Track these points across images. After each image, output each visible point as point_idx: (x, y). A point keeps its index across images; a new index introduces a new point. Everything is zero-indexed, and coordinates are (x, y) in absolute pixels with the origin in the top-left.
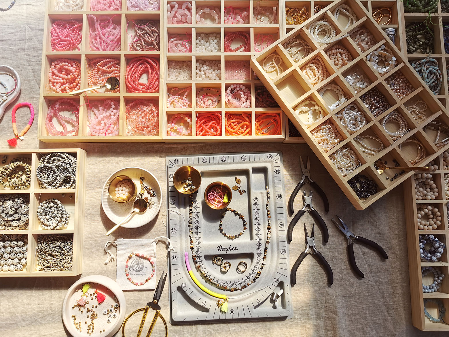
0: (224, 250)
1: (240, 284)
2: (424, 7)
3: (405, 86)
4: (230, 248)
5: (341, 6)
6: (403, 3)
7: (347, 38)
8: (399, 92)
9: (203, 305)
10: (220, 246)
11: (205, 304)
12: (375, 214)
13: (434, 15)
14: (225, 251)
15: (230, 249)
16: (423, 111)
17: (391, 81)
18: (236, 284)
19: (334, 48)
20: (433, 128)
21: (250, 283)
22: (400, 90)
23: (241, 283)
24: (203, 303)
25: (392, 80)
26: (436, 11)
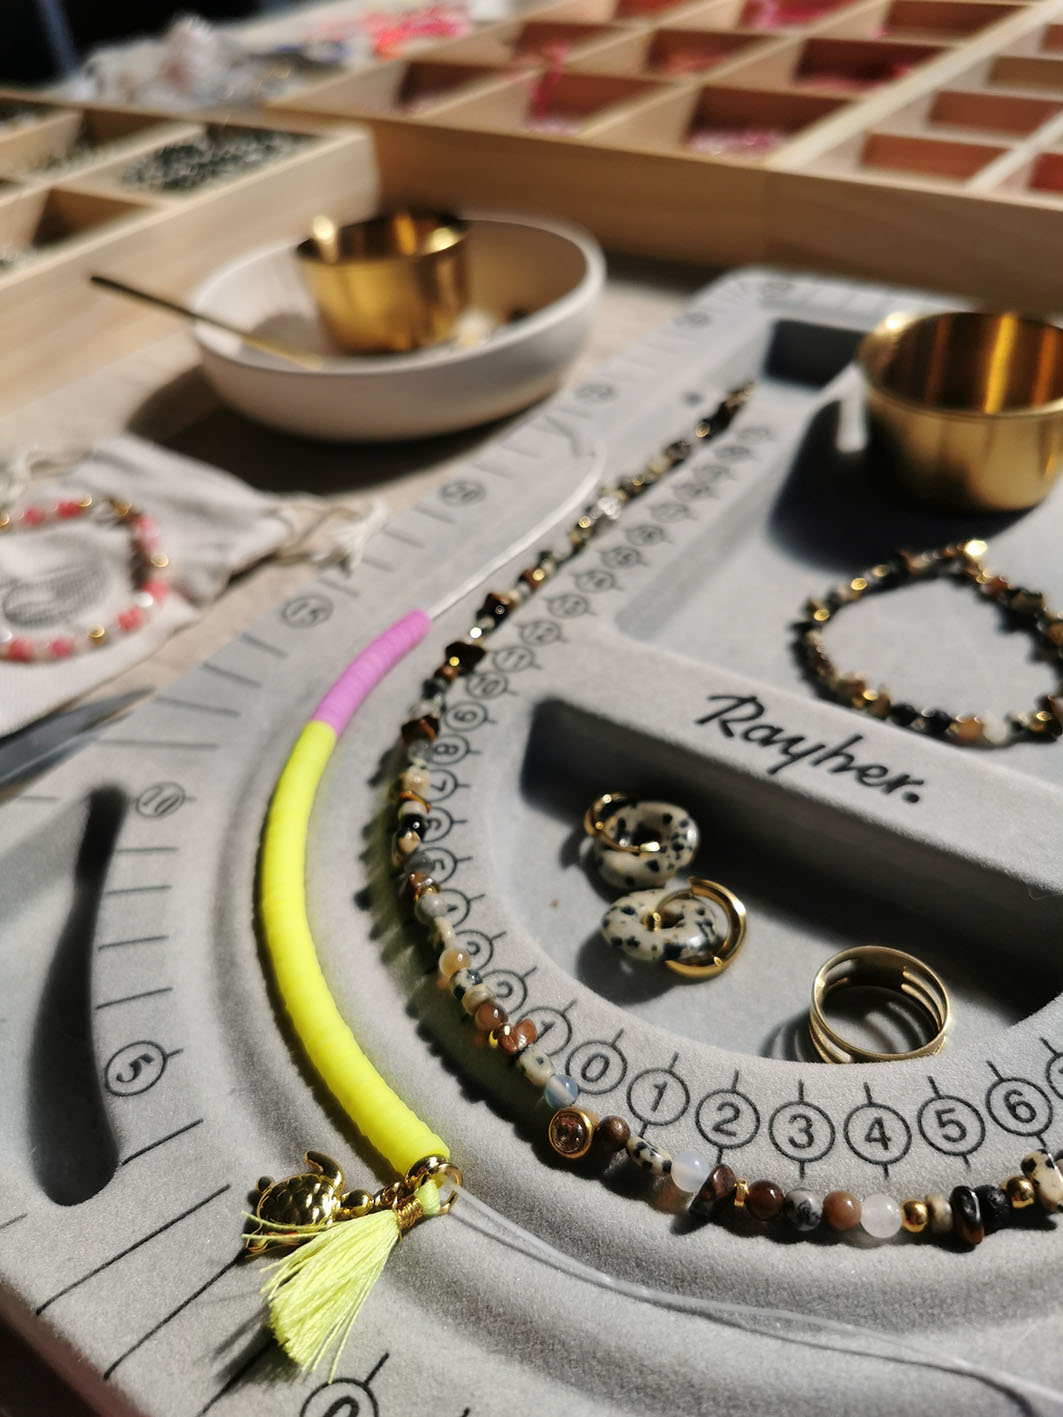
0: (766, 742)
1: (720, 1136)
4: (835, 753)
9: (121, 1066)
10: (752, 700)
11: (148, 1072)
14: (771, 756)
15: (839, 761)
18: (674, 1098)
21: (880, 1214)
23: (744, 1126)
24: (142, 1050)
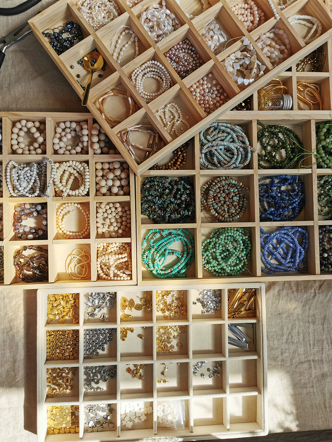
2: (324, 147)
3: (209, 108)
5: (320, 24)
6: (329, 118)
7: (273, 18)
8: (200, 100)
12: (36, 77)
13: (313, 162)
16: (174, 131)
17: (216, 90)
19: (260, 11)
20: (151, 142)
22: (204, 100)
25: (218, 91)
26: (319, 167)
